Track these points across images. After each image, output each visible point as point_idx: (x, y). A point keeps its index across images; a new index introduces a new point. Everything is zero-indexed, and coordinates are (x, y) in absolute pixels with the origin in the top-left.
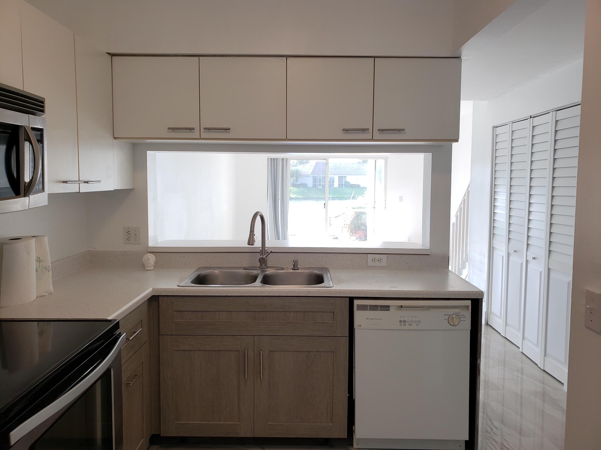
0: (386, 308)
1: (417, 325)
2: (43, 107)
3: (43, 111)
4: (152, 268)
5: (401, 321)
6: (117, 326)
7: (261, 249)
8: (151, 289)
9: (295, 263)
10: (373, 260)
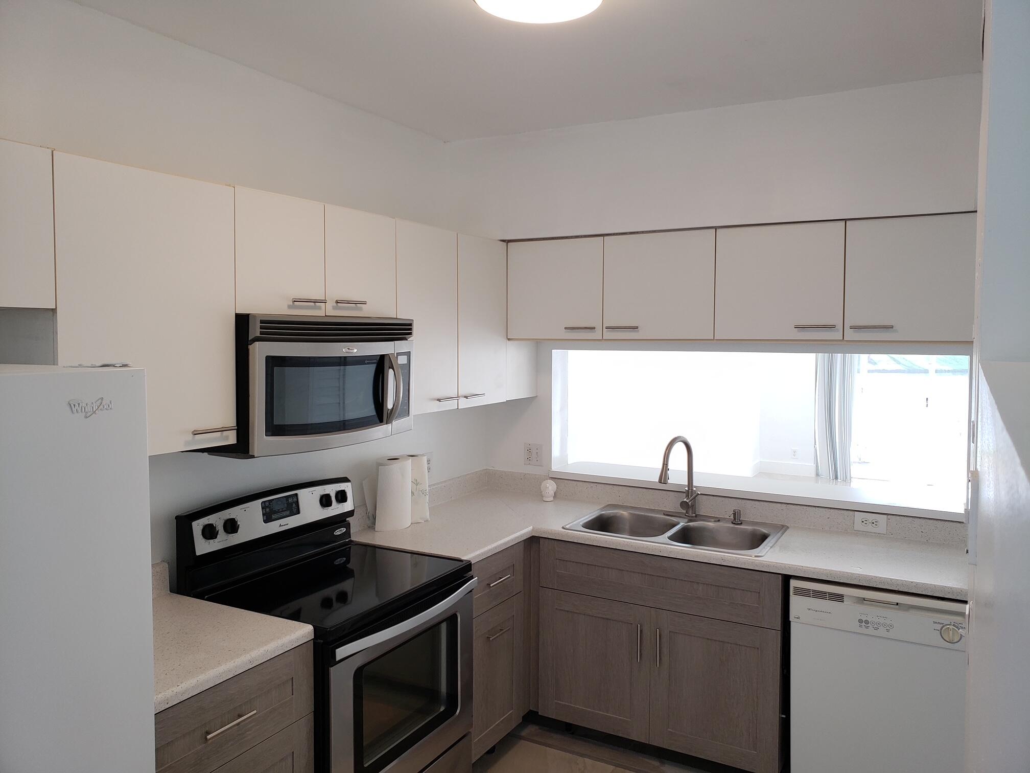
0: (839, 598)
1: (888, 631)
2: (410, 329)
3: (410, 334)
4: (552, 499)
5: (860, 621)
6: (468, 566)
7: (687, 489)
8: (531, 528)
9: (734, 514)
10: (863, 522)
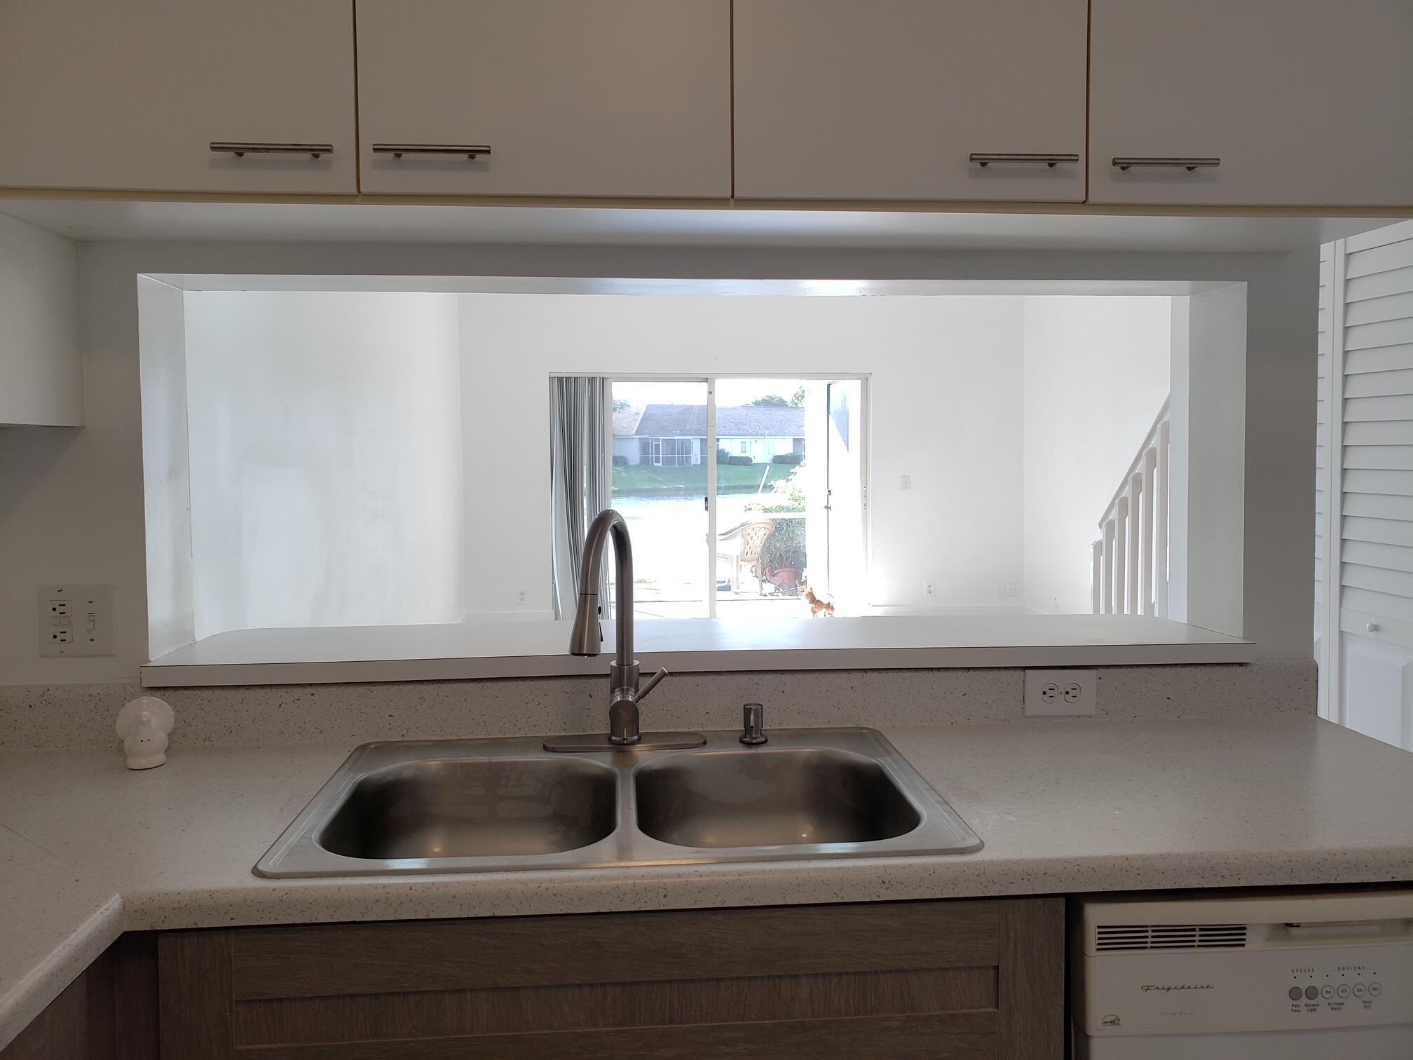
0: (1232, 935)
1: (1367, 1005)
4: (160, 758)
5: (1295, 993)
7: (614, 663)
8: (113, 903)
9: (747, 715)
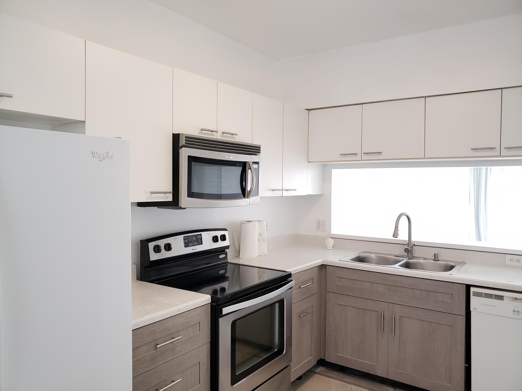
0: (501, 298)
2: (259, 150)
3: (259, 152)
4: (331, 248)
5: (514, 311)
6: (290, 275)
7: (408, 242)
8: (322, 260)
9: (435, 255)
10: (511, 260)
